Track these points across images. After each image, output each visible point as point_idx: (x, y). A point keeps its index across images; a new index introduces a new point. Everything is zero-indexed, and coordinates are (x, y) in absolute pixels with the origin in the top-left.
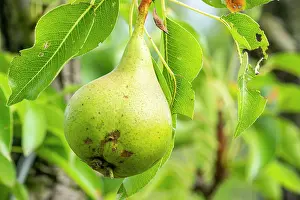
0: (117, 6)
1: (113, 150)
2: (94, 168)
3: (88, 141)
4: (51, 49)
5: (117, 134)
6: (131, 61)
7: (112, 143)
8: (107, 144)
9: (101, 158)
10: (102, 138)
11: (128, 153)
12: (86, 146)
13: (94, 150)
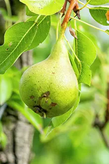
0: (50, 23)
1: (46, 102)
2: (35, 112)
3: (32, 97)
4: (13, 46)
5: (48, 93)
6: (57, 53)
7: (45, 98)
8: (43, 99)
9: (39, 107)
10: (40, 95)
11: (54, 104)
12: (31, 100)
13: (35, 102)
